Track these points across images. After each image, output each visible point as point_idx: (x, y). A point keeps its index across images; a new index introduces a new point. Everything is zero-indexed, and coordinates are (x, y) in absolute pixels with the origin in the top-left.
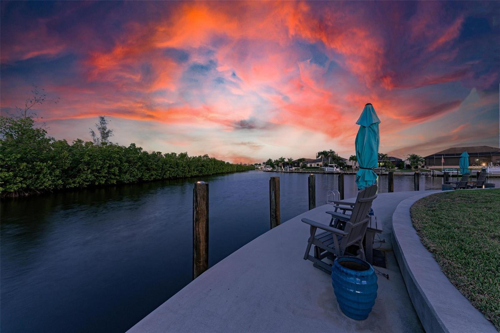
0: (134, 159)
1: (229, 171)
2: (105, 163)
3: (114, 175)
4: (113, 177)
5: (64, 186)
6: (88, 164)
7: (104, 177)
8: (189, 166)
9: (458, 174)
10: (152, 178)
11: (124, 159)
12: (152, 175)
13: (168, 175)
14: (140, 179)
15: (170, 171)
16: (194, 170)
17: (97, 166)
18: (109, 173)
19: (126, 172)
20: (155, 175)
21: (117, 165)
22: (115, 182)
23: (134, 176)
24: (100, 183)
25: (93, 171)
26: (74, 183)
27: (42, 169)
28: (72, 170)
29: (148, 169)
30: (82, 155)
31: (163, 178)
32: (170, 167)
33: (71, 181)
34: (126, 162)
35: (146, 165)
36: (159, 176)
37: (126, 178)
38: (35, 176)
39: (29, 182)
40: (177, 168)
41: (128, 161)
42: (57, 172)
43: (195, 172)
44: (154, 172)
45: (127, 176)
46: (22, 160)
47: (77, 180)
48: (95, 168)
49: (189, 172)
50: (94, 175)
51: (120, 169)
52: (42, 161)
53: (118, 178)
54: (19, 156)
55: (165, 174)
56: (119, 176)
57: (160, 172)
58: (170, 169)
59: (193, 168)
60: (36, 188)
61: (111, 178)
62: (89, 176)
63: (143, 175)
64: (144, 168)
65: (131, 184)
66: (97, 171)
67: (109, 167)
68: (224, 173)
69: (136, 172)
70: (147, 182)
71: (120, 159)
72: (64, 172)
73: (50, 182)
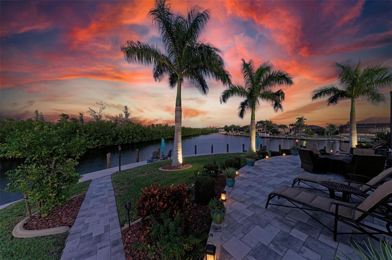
0: (138, 132)
1: (195, 134)
2: (127, 135)
3: (131, 139)
4: (130, 140)
5: (113, 144)
6: (121, 135)
7: (127, 140)
8: (166, 133)
9: (361, 140)
10: (147, 140)
11: (134, 132)
12: (146, 139)
13: (154, 138)
14: (141, 141)
15: (155, 136)
16: (169, 135)
17: (124, 136)
18: (128, 138)
19: (135, 138)
20: (147, 138)
21: (131, 135)
22: (130, 142)
23: (138, 140)
24: (125, 143)
25: (123, 138)
26: (116, 143)
27: (107, 138)
28: (115, 138)
29: (145, 136)
30: (119, 132)
31: (152, 140)
32: (155, 134)
33: (115, 142)
34: (135, 133)
35: (144, 134)
36: (150, 139)
37: (135, 140)
38: (105, 141)
39: (104, 143)
40: (159, 134)
41: (136, 133)
42: (111, 139)
43: (170, 136)
44: (147, 137)
45: (136, 140)
46: (102, 135)
47: (117, 142)
48: (123, 137)
49: (166, 136)
50: (123, 140)
51: (133, 137)
52: (107, 135)
53: (132, 141)
54: (101, 134)
55: (153, 138)
56: (132, 140)
57: (150, 137)
58: (156, 135)
59: (168, 134)
60: (105, 145)
61: (129, 141)
62: (121, 140)
63: (142, 139)
64: (143, 135)
65: (137, 143)
66: (124, 138)
67: (129, 136)
68: (191, 136)
69: (139, 138)
70: (144, 142)
71: (133, 132)
72: (113, 139)
73: (109, 143)
